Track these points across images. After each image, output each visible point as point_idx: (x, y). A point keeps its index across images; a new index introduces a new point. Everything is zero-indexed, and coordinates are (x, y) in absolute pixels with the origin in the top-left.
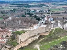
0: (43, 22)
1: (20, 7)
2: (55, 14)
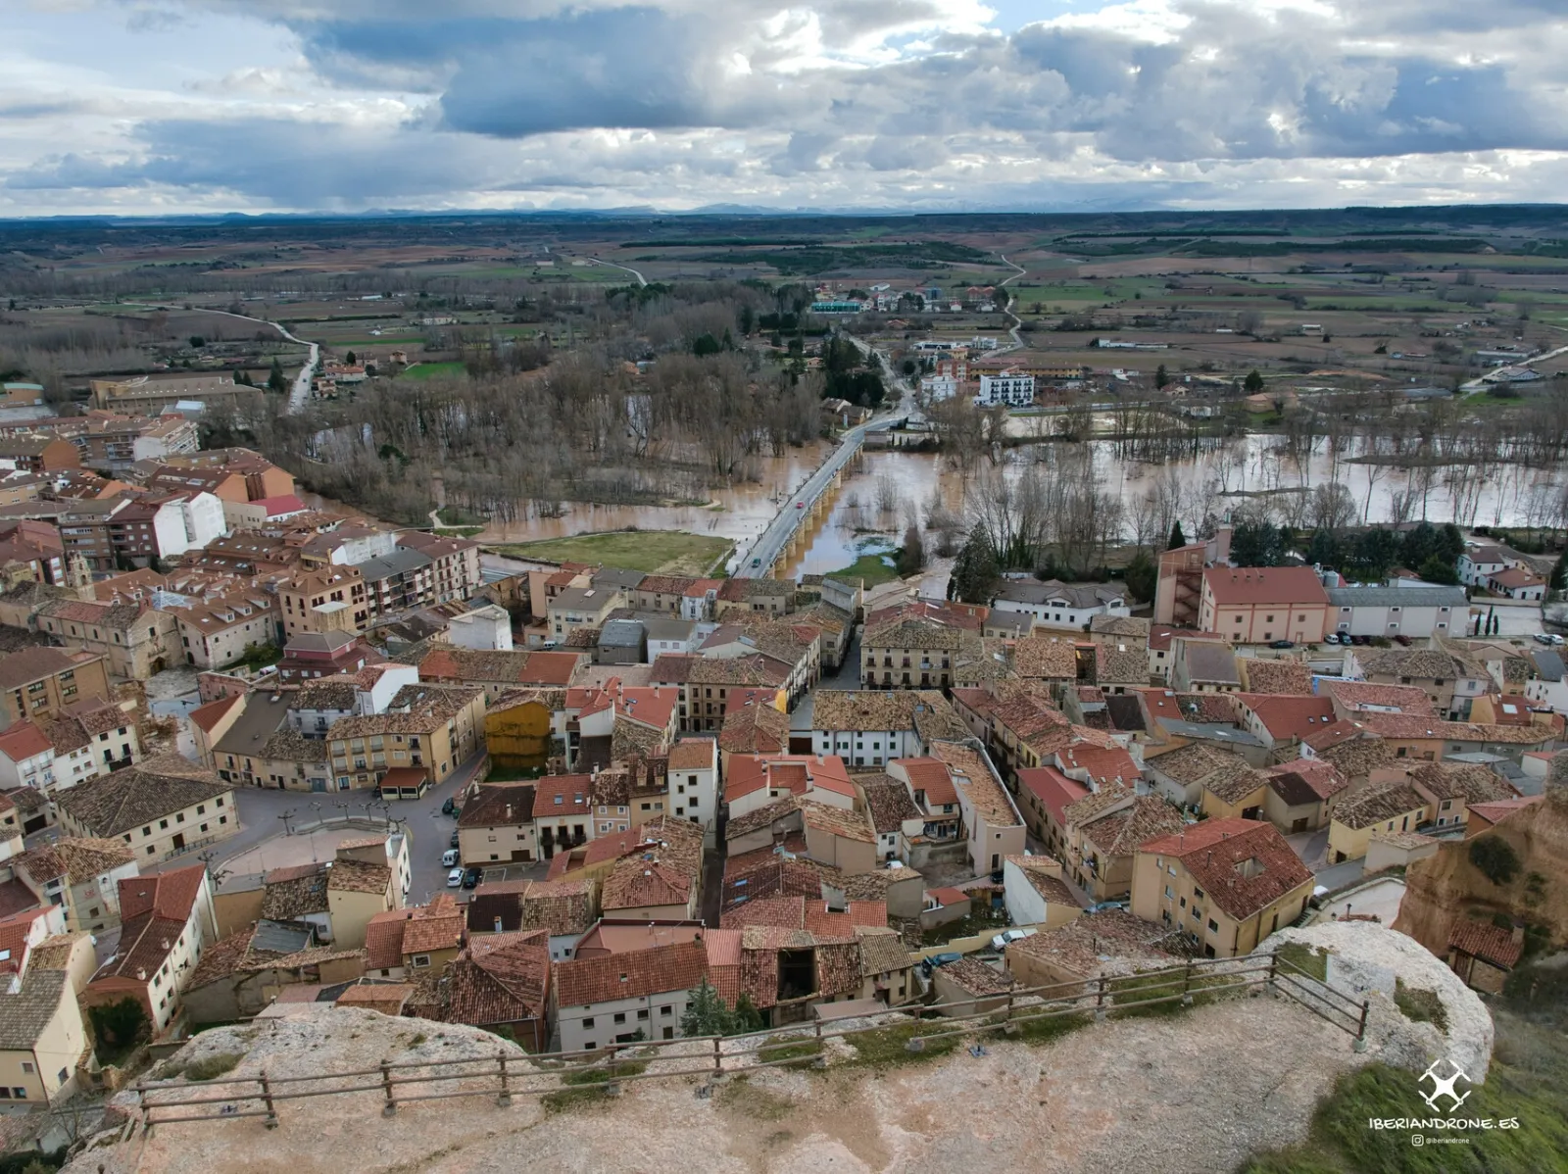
0: (901, 426)
1: (727, 267)
2: (1059, 329)
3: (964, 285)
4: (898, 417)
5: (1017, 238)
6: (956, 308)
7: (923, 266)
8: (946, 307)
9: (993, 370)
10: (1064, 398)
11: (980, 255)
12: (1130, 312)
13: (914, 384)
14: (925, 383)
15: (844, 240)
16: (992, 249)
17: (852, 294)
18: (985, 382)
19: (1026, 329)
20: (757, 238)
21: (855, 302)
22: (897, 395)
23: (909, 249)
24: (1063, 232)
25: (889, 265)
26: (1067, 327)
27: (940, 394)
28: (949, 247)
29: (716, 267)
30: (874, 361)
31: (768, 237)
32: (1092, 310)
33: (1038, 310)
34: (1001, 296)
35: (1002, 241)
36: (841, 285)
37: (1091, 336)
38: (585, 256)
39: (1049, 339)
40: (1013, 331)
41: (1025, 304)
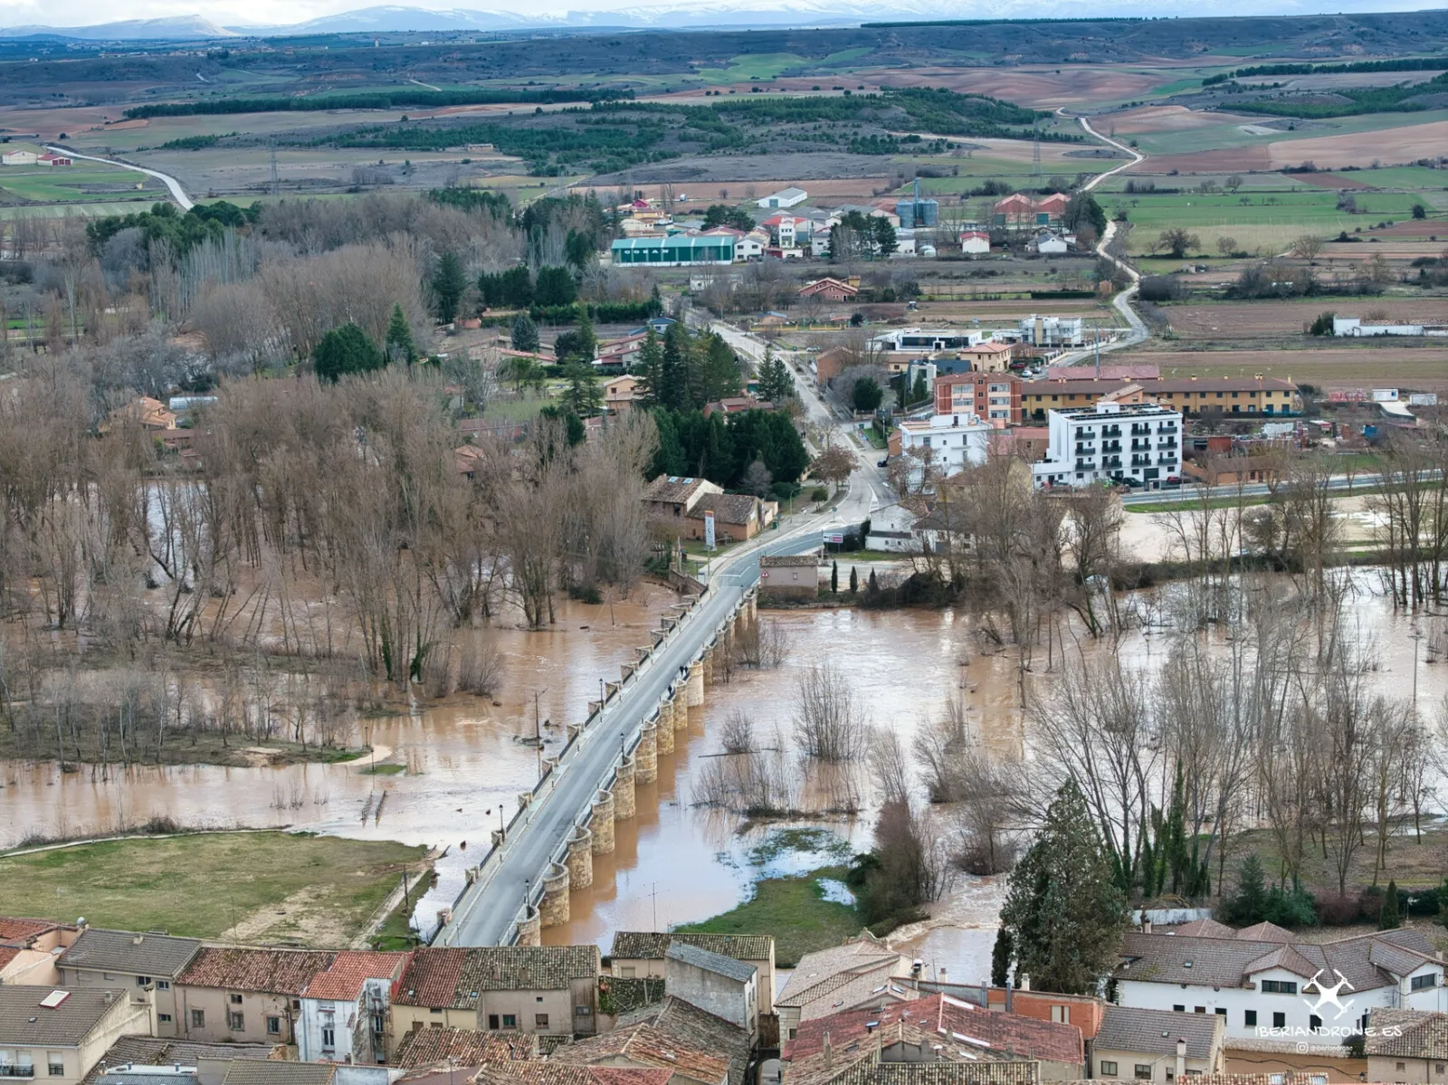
0: (853, 543)
1: (396, 159)
2: (1233, 293)
3: (991, 190)
4: (844, 518)
5: (1115, 78)
6: (976, 245)
7: (890, 147)
8: (950, 244)
9: (1078, 398)
10: (1262, 463)
11: (1028, 118)
12: (1403, 250)
13: (881, 434)
14: (909, 433)
15: (687, 87)
16: (1057, 103)
17: (714, 218)
18: (1061, 427)
19: (1152, 295)
20: (469, 86)
21: (721, 236)
22: (839, 465)
23: (850, 107)
24: (1226, 62)
25: (802, 145)
26: (1251, 290)
27: (949, 459)
28: (945, 99)
29: (366, 159)
30: (775, 383)
31: (494, 84)
32: (1310, 246)
33: (1178, 248)
34: (1086, 216)
35: (1080, 86)
36: (687, 194)
37: (1313, 310)
38: (35, 139)
39: (1214, 318)
40: (1120, 302)
41: (1146, 236)
